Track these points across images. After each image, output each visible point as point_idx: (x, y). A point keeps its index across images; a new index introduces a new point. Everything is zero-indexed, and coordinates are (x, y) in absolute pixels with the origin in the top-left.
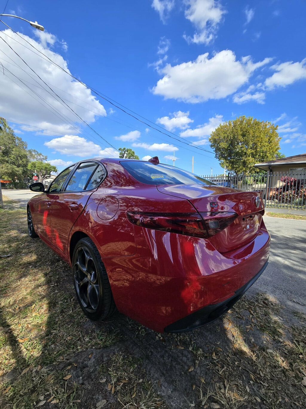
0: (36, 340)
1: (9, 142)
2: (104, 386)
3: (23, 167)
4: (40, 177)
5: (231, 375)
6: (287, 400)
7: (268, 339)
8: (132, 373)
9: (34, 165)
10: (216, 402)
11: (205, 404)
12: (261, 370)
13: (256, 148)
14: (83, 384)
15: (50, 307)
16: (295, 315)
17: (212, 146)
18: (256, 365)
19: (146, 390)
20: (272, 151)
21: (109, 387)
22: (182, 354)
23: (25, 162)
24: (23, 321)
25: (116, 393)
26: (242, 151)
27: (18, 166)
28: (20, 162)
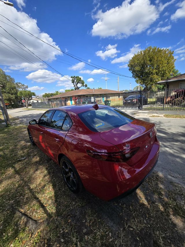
0: (52, 205)
1: (4, 80)
2: (85, 223)
3: (15, 94)
4: (26, 100)
5: (138, 216)
6: (161, 225)
7: (156, 197)
8: (95, 217)
9: (21, 93)
10: (132, 227)
11: (127, 229)
12: (151, 213)
13: (159, 68)
14: (76, 223)
15: (53, 187)
16: (171, 184)
17: (130, 70)
18: (149, 210)
19: (102, 224)
20: (170, 70)
21: (87, 224)
22: (117, 207)
23: (15, 91)
24: (43, 196)
25: (90, 226)
26: (150, 71)
27: (12, 94)
28: (13, 92)
